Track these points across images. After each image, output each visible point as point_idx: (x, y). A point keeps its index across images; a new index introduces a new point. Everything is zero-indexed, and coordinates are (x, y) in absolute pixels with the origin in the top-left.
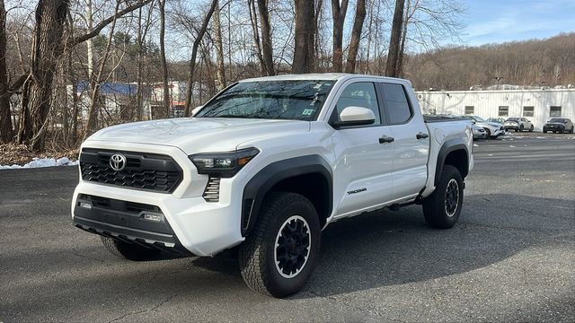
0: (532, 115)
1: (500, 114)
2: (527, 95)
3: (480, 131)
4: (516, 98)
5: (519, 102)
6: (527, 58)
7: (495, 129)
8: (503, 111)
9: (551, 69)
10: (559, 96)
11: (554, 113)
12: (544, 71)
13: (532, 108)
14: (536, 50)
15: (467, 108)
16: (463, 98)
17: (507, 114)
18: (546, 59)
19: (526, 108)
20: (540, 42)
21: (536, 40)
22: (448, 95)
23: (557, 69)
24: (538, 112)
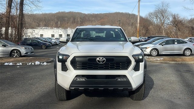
0: (62, 37)
1: (52, 37)
2: (60, 31)
3: (54, 42)
4: (56, 32)
5: (58, 33)
6: (50, 19)
7: (58, 42)
8: (53, 36)
9: (57, 22)
10: (69, 31)
11: (68, 36)
12: (55, 23)
13: (61, 35)
14: (52, 16)
15: (41, 35)
16: (39, 31)
17: (54, 37)
18: (55, 19)
19: (60, 35)
20: (53, 14)
21: (52, 13)
22: (34, 30)
23: (59, 23)
24: (63, 36)
